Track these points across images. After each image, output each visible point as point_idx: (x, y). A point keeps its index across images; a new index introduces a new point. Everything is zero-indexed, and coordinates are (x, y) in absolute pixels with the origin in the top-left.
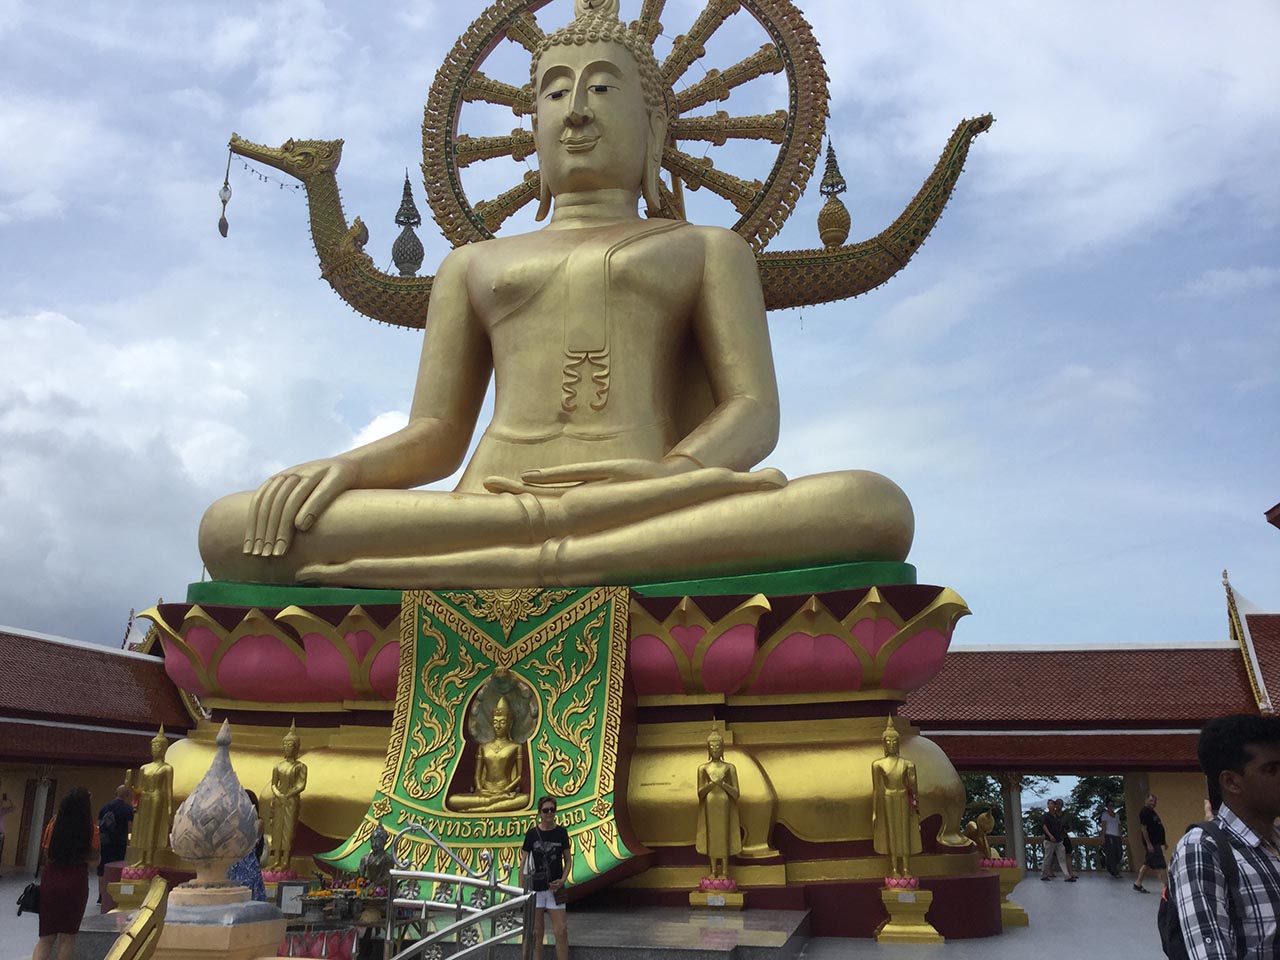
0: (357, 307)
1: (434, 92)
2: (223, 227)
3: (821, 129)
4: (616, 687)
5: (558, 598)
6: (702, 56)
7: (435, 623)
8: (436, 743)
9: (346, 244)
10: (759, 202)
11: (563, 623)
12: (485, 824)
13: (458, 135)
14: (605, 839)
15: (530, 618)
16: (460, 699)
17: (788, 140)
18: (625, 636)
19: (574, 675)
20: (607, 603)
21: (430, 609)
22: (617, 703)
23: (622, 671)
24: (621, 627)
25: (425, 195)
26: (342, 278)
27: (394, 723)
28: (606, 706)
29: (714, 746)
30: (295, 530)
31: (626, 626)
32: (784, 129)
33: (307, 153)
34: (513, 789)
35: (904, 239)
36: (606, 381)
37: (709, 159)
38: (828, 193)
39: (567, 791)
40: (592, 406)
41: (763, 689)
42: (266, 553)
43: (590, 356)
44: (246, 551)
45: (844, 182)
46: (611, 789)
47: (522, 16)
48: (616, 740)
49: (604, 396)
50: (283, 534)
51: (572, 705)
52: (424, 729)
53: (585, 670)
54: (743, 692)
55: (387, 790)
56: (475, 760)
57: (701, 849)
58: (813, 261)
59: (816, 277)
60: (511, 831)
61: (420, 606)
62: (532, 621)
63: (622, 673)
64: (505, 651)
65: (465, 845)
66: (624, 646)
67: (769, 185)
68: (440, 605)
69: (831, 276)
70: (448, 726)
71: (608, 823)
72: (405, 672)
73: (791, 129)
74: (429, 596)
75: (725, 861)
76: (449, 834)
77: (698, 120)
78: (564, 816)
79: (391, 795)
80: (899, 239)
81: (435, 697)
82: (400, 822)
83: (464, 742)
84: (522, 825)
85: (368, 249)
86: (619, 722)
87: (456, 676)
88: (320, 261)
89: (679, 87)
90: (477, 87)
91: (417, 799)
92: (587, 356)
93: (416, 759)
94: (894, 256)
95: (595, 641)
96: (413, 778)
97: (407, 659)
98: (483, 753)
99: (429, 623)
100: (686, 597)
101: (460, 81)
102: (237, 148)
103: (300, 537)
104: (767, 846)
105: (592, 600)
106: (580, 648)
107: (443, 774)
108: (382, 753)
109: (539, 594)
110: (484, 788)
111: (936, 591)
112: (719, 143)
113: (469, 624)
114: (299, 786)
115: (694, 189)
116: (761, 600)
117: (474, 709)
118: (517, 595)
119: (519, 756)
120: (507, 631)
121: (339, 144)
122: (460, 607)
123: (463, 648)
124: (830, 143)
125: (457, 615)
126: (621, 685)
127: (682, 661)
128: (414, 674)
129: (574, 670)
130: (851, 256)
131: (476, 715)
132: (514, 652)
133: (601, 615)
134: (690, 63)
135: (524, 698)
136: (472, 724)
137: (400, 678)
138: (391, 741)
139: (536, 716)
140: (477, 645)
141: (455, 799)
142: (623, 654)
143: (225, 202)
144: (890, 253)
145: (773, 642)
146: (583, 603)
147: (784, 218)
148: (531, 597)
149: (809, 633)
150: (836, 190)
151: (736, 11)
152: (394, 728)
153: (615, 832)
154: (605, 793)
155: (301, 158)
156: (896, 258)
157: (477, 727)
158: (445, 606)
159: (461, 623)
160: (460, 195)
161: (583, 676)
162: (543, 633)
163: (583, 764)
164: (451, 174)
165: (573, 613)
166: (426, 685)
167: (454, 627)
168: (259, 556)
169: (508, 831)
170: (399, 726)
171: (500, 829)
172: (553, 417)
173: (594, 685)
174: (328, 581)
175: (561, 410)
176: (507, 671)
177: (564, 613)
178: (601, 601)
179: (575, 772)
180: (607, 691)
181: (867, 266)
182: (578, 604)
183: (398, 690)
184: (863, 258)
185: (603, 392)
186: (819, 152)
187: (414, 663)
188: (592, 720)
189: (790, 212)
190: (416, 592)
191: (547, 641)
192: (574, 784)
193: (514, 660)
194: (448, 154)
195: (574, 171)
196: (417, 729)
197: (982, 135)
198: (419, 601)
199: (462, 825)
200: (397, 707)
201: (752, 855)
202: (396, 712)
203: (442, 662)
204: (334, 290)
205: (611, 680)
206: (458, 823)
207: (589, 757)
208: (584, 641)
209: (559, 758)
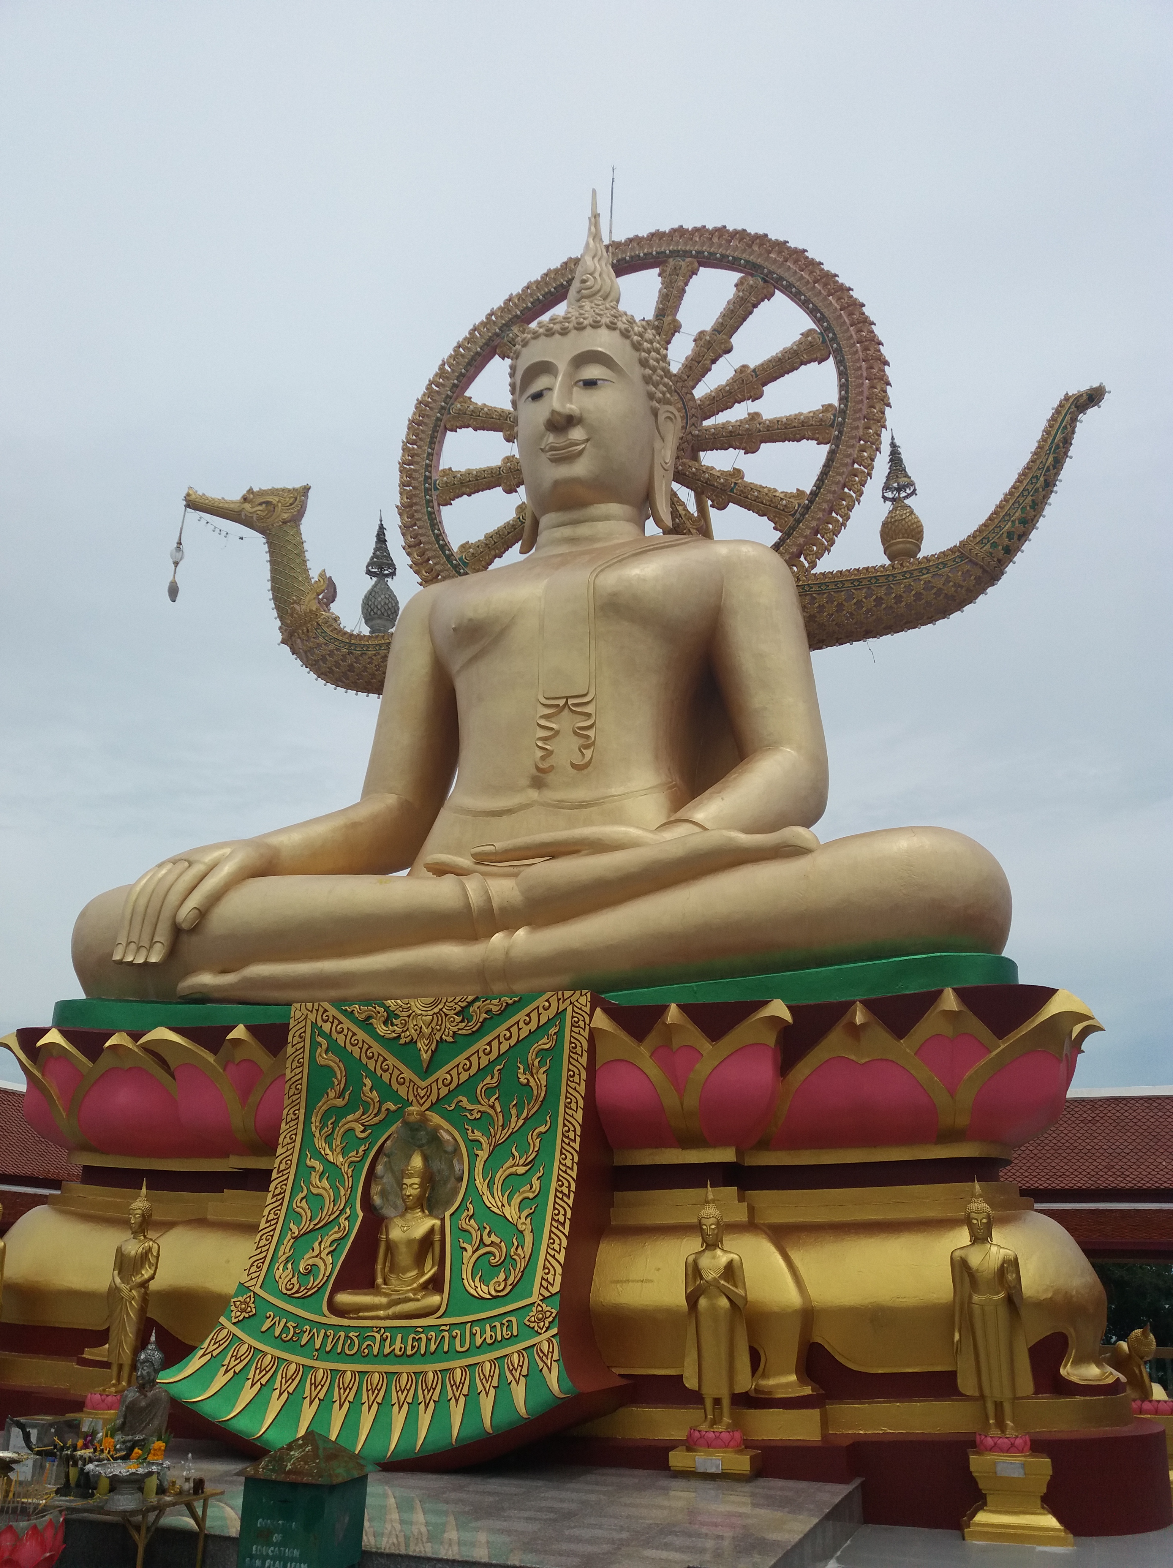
0: (321, 674)
1: (415, 425)
2: (173, 592)
3: (880, 422)
4: (571, 1135)
5: (495, 1009)
6: (728, 351)
7: (333, 1047)
8: (324, 1216)
9: (309, 603)
10: (803, 515)
11: (500, 1043)
12: (378, 1336)
13: (441, 468)
14: (541, 1364)
15: (458, 1039)
16: (361, 1153)
17: (838, 438)
18: (584, 1061)
19: (514, 1119)
20: (560, 1014)
21: (326, 1027)
22: (572, 1160)
23: (580, 1112)
24: (579, 1050)
25: (401, 541)
26: (302, 640)
27: (272, 1187)
28: (556, 1164)
29: (710, 1225)
30: (177, 931)
31: (585, 1047)
32: (832, 426)
33: (268, 503)
34: (424, 1286)
35: (994, 545)
36: (591, 733)
37: (739, 471)
38: (893, 500)
39: (497, 1291)
40: (573, 766)
41: (793, 1142)
42: (140, 960)
43: (570, 702)
44: (117, 957)
45: (912, 484)
46: (556, 1289)
47: (515, 329)
48: (569, 1215)
49: (588, 753)
50: (163, 936)
51: (510, 1162)
52: (310, 1196)
53: (529, 1110)
54: (764, 1144)
55: (253, 1282)
56: (376, 1243)
57: (691, 1383)
58: (873, 581)
59: (879, 600)
60: (413, 1347)
61: (314, 1025)
62: (460, 1042)
63: (579, 1116)
64: (424, 1084)
65: (348, 1367)
66: (584, 1075)
67: (814, 494)
68: (340, 1023)
69: (898, 599)
70: (342, 1192)
71: (549, 1340)
72: (291, 1116)
73: (842, 425)
74: (326, 1011)
75: (726, 1402)
76: (328, 1349)
77: (724, 426)
78: (488, 1326)
79: (257, 1290)
80: (988, 545)
81: (328, 1151)
82: (263, 1329)
83: (361, 1215)
84: (428, 1340)
85: (335, 608)
86: (573, 1188)
87: (357, 1121)
88: (279, 624)
89: (700, 391)
90: (461, 413)
91: (289, 1295)
92: (567, 702)
93: (296, 1238)
94: (981, 567)
95: (544, 1069)
96: (289, 1266)
97: (294, 1098)
98: (387, 1234)
99: (324, 1047)
100: (673, 1006)
101: (443, 408)
102: (194, 504)
103: (184, 938)
104: (793, 1378)
105: (541, 1010)
106: (523, 1080)
107: (329, 1259)
108: (251, 1229)
109: (470, 1004)
110: (385, 1284)
111: (1045, 994)
112: (751, 449)
113: (376, 1048)
114: (146, 1273)
115: (721, 507)
116: (779, 1009)
117: (380, 1169)
118: (440, 1006)
119: (437, 1237)
120: (425, 1056)
121: (306, 489)
122: (366, 1024)
123: (368, 1082)
124: (893, 438)
125: (361, 1035)
126: (579, 1133)
127: (669, 1099)
128: (302, 1118)
129: (514, 1111)
130: (924, 571)
131: (382, 1177)
132: (434, 1086)
133: (552, 1031)
134: (714, 361)
135: (446, 1152)
136: (375, 1189)
137: (283, 1125)
138: (266, 1212)
139: (461, 1179)
140: (386, 1077)
141: (344, 1298)
142: (582, 1088)
143: (176, 564)
144: (976, 564)
145: (803, 1071)
146: (528, 1015)
147: (836, 533)
148: (459, 1009)
149: (853, 1057)
150: (903, 494)
151: (769, 296)
152: (270, 1195)
153: (556, 1356)
154: (547, 1294)
155: (260, 508)
156: (984, 570)
157: (383, 1194)
158: (347, 1024)
159: (366, 1046)
160: (440, 536)
161: (526, 1119)
162: (474, 1059)
163: (520, 1251)
164: (430, 514)
165: (514, 1030)
166: (317, 1134)
167: (356, 1051)
168: (131, 964)
169: (409, 1348)
170: (277, 1192)
171: (398, 1344)
172: (524, 782)
173: (540, 1133)
174: (216, 995)
175: (534, 771)
176: (422, 1114)
177: (501, 1030)
178: (552, 1012)
179: (508, 1261)
180: (559, 1141)
181: (948, 580)
182: (521, 1016)
183: (281, 1140)
184: (940, 572)
185: (587, 747)
186: (878, 449)
187: (303, 1104)
188: (536, 1184)
189: (844, 525)
190: (309, 1005)
191: (479, 1069)
192: (505, 1280)
193: (434, 1098)
194: (427, 491)
195: (556, 484)
196: (301, 1195)
197: (1092, 411)
198: (312, 1017)
199: (347, 1337)
200: (276, 1165)
201: (770, 1393)
202: (275, 1171)
203: (340, 1102)
204: (295, 656)
205: (565, 1125)
206: (342, 1334)
207: (528, 1239)
208: (529, 1069)
209: (487, 1241)
